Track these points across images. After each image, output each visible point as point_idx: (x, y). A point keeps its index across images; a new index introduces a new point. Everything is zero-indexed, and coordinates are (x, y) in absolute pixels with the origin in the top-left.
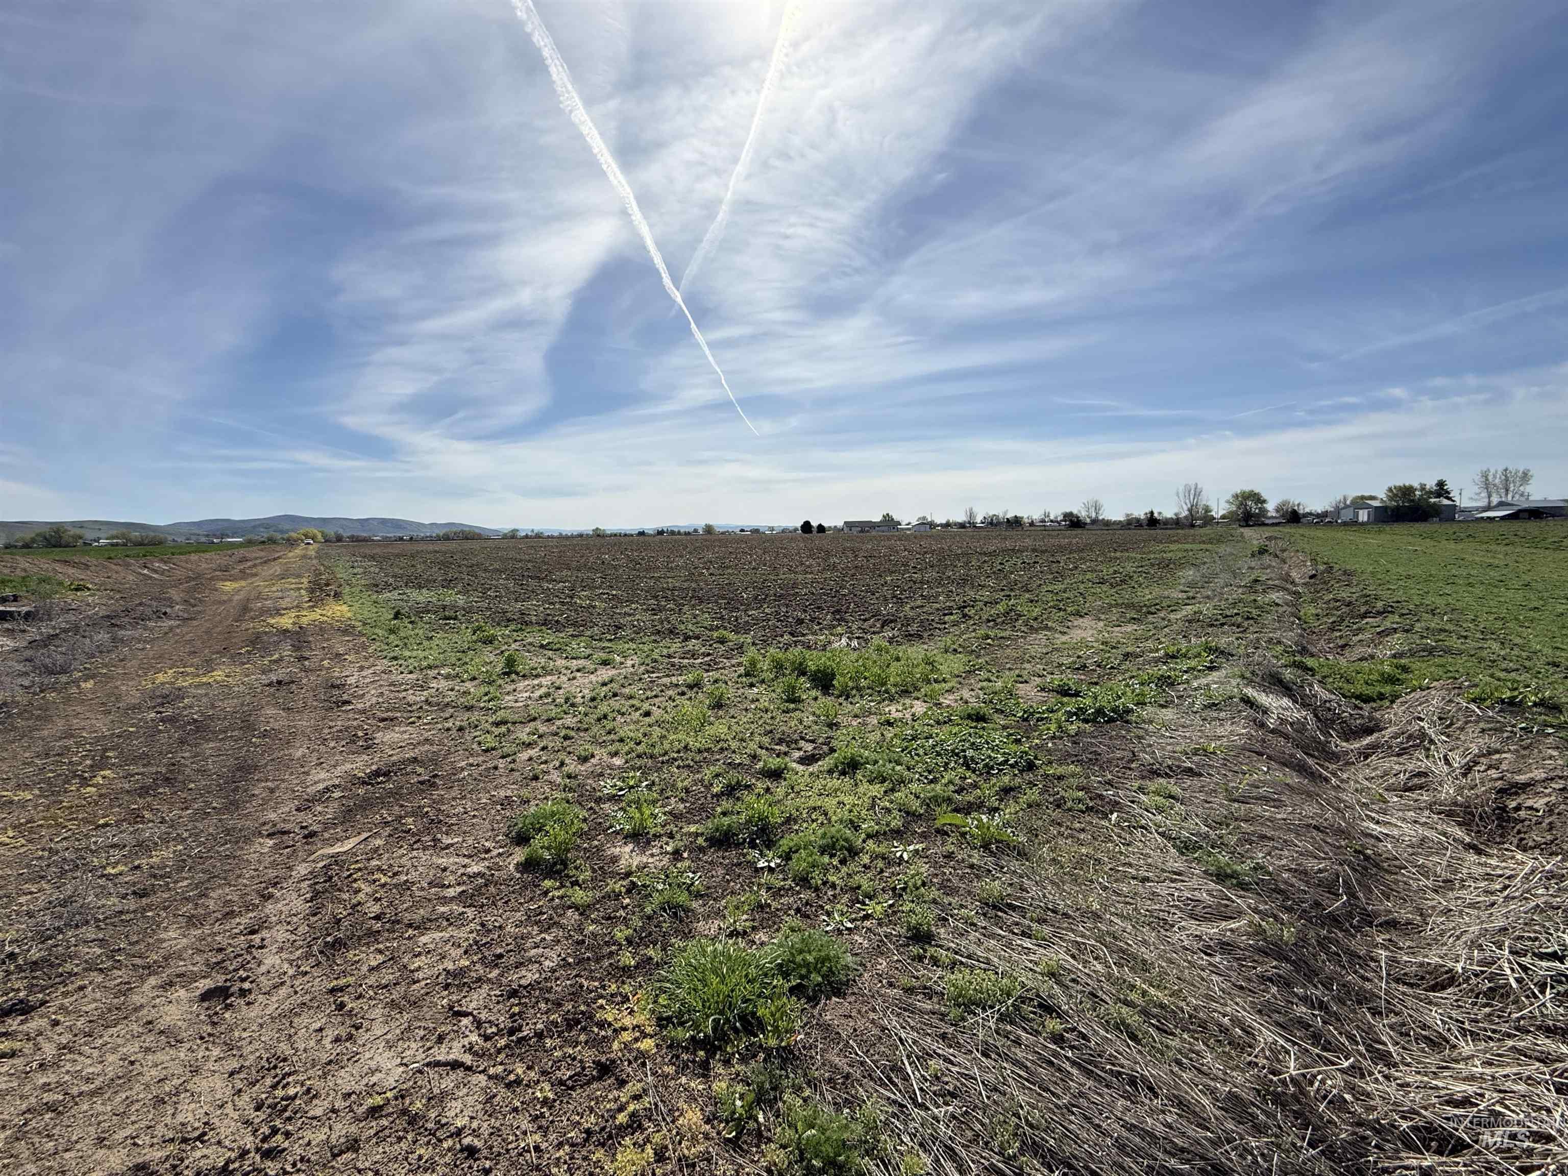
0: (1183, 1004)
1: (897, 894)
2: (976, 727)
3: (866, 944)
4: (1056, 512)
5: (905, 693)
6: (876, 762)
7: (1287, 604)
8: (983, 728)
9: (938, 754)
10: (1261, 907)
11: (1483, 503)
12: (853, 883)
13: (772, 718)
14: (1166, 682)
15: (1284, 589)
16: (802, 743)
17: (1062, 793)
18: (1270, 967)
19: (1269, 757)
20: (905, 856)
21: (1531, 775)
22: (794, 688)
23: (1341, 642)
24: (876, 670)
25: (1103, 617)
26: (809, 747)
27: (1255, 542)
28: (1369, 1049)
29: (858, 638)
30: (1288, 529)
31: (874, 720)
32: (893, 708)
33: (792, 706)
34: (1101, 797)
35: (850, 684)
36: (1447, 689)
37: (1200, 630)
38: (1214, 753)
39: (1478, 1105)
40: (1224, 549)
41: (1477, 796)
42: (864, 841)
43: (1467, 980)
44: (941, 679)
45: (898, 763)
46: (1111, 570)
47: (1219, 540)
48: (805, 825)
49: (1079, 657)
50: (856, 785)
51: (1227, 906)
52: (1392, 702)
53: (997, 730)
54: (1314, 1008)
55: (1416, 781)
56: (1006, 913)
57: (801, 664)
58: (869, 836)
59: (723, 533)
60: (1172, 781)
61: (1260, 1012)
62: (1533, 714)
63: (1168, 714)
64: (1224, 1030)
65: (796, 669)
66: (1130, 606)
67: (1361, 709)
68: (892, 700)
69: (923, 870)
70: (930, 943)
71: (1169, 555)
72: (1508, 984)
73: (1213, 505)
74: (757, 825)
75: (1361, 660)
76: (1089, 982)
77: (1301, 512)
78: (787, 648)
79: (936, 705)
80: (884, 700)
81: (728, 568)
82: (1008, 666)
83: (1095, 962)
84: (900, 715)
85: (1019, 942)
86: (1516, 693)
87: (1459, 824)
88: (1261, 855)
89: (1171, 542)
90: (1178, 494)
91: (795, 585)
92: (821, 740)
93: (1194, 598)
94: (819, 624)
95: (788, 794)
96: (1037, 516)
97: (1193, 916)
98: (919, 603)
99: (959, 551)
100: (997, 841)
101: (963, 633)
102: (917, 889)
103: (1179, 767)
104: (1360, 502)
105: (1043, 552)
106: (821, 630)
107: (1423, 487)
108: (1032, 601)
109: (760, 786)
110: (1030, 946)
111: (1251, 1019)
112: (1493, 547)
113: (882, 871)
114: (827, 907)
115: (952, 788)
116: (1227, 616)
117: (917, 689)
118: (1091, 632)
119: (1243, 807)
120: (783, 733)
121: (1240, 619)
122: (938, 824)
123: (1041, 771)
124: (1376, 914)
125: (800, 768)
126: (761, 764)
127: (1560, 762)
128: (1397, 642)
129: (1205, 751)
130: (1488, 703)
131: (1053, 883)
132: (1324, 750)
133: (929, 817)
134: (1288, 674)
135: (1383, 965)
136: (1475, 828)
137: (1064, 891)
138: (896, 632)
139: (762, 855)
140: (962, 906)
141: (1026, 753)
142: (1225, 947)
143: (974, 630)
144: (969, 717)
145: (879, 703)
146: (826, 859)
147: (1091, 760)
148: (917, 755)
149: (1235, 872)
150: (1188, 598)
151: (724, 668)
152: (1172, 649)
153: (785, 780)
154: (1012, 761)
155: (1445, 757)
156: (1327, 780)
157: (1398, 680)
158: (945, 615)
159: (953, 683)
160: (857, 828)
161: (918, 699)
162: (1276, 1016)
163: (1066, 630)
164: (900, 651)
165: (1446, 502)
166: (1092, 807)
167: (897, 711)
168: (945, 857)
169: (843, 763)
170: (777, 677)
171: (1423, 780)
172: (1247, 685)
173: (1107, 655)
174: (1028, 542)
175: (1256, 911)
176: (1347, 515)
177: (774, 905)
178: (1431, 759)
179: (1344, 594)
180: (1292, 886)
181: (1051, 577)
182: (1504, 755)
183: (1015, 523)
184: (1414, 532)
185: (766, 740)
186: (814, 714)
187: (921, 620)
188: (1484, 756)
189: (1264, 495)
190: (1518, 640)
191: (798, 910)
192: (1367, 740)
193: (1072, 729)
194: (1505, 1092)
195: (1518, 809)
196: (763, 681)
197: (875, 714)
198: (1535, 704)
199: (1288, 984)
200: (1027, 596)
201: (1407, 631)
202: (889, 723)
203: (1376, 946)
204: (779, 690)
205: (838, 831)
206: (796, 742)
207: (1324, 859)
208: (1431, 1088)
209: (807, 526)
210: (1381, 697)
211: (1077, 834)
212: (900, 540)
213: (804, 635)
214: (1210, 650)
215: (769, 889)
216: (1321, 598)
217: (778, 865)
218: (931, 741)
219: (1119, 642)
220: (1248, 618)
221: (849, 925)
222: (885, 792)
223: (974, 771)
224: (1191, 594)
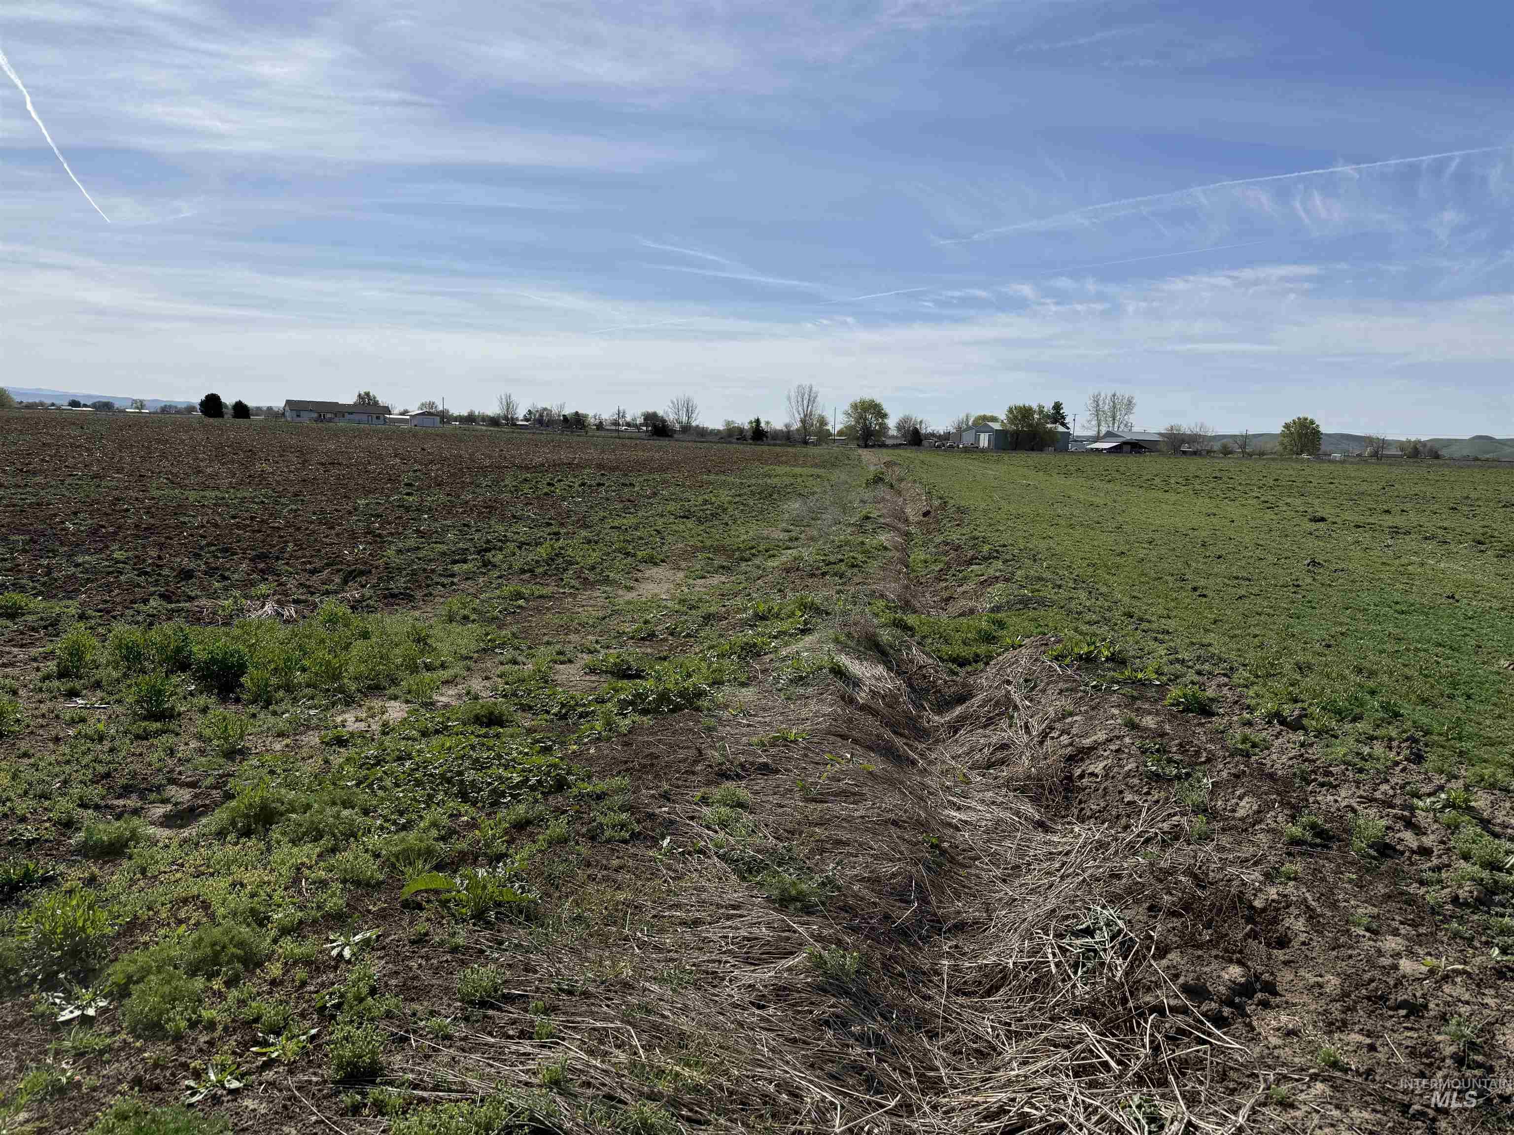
0: (723, 1080)
1: (326, 1016)
2: (485, 736)
3: (263, 1109)
4: (635, 412)
5: (375, 689)
6: (308, 807)
7: (896, 548)
8: (498, 736)
9: (419, 783)
10: (825, 932)
11: (1092, 433)
12: (247, 1013)
13: (112, 750)
14: (751, 651)
15: (896, 529)
16: (172, 791)
17: (601, 819)
18: (829, 1005)
19: (855, 741)
20: (347, 953)
21: (1094, 738)
22: (160, 693)
23: (945, 594)
24: (323, 654)
25: (683, 564)
26: (185, 795)
27: (872, 468)
28: (921, 1078)
29: (296, 602)
30: (909, 453)
31: (313, 739)
32: (350, 717)
33: (158, 725)
34: (651, 816)
35: (274, 681)
36: (1036, 647)
37: (798, 582)
38: (795, 742)
39: (1010, 1111)
40: (839, 475)
41: (1049, 766)
42: (275, 941)
43: (1016, 976)
44: (437, 663)
45: (347, 804)
46: (700, 499)
47: (833, 463)
48: (162, 932)
49: (646, 622)
50: (269, 850)
51: (788, 938)
52: (987, 664)
53: (518, 735)
54: (870, 1045)
55: (999, 755)
56: (500, 1009)
57: (179, 650)
58: (285, 931)
59: (29, 406)
60: (743, 783)
61: (812, 1066)
62: (1103, 670)
63: (748, 694)
64: (766, 1098)
65: (168, 659)
66: (719, 550)
67: (956, 674)
68: (349, 702)
69: (373, 970)
70: (373, 1082)
71: (775, 481)
72: (1050, 971)
73: (830, 419)
74: (60, 947)
75: (960, 615)
76: (607, 1081)
77: (923, 431)
78: (152, 620)
79: (425, 705)
80: (334, 704)
81: (34, 473)
82: (546, 638)
83: (616, 1052)
84: (362, 726)
85: (514, 1048)
86: (1092, 648)
87: (1032, 799)
88: (832, 866)
89: (780, 463)
90: (789, 398)
91: (180, 509)
92: (209, 781)
93: (797, 539)
94: (224, 578)
95: (133, 882)
96: (607, 414)
97: (748, 961)
98: (411, 543)
99: (487, 462)
100: (499, 904)
101: (481, 591)
102: (361, 1000)
103: (752, 764)
104: (981, 424)
105: (613, 469)
106: (226, 589)
107: (1041, 407)
108: (589, 542)
109: (74, 875)
110: (529, 1049)
111: (799, 1077)
112: (1097, 483)
113: (304, 984)
114: (195, 1064)
115: (434, 833)
116: (830, 563)
117: (394, 682)
118: (666, 586)
119: (820, 806)
120: (134, 775)
121: (843, 568)
122: (407, 893)
123: (575, 791)
124: (946, 918)
125: (163, 833)
126: (81, 836)
127: (1119, 721)
128: (997, 593)
129: (785, 739)
130: (1068, 660)
131: (573, 950)
132: (915, 727)
133: (394, 882)
134: (885, 636)
135: (945, 977)
136: (1045, 803)
137: (587, 959)
138: (367, 591)
139: (69, 998)
140: (432, 1013)
141: (555, 766)
142: (781, 992)
143: (499, 586)
144: (478, 720)
145: (327, 709)
146: (199, 983)
147: (645, 766)
148: (381, 788)
149: (800, 893)
150: (791, 540)
151: (12, 665)
152: (762, 608)
153: (130, 858)
154: (533, 781)
155: (1026, 724)
156: (914, 763)
157: (994, 637)
158: (455, 562)
159: (457, 669)
160: (262, 921)
161: (395, 698)
162: (829, 1067)
163: (632, 584)
164: (371, 622)
165: (1061, 429)
166: (639, 833)
167: (358, 720)
168: (413, 942)
169: (247, 816)
170: (125, 676)
171: (1005, 753)
172: (841, 651)
173: (684, 618)
174: (593, 454)
175: (819, 938)
176: (968, 439)
177: (90, 1081)
178: (1013, 729)
179: (954, 537)
180: (862, 899)
181: (619, 506)
182: (1075, 718)
183: (576, 422)
184: (1030, 463)
185: (95, 792)
186: (200, 737)
187: (414, 573)
188: (1059, 720)
189: (887, 408)
190: (1104, 589)
191: (137, 1081)
192: (958, 710)
193: (624, 724)
194: (1034, 1089)
195: (1082, 776)
196: (98, 685)
197: (317, 728)
198: (1108, 659)
199: (845, 1024)
200: (584, 533)
201: (1007, 580)
202: (341, 742)
203: (941, 956)
204: (130, 699)
205: (227, 932)
206: (159, 788)
207: (899, 859)
208: (973, 1106)
209: (212, 404)
210: (977, 658)
211: (614, 875)
212: (389, 438)
213: (191, 599)
214: (805, 606)
215: (80, 1055)
216: (931, 540)
217: (102, 1011)
218: (408, 764)
219: (700, 600)
220: (853, 566)
221: (235, 1084)
222: (320, 855)
223: (474, 804)
224: (793, 534)
